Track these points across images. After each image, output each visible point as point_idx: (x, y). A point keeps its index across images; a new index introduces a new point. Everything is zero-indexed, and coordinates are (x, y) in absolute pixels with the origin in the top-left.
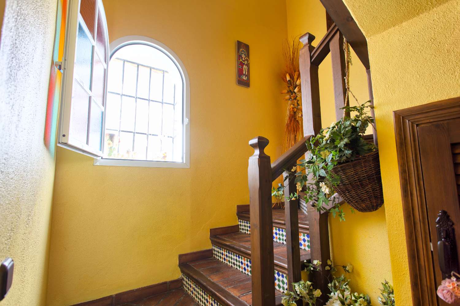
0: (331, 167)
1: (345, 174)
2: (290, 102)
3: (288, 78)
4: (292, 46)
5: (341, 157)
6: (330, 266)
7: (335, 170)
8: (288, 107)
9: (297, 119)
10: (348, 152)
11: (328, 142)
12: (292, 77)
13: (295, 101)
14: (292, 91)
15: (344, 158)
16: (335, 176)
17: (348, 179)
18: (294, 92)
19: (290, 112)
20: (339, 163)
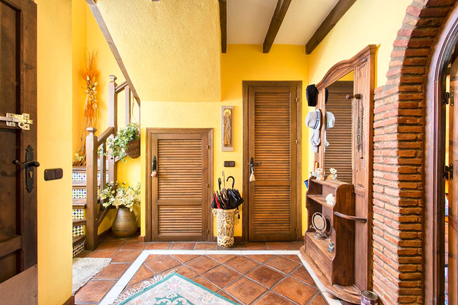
0: (126, 143)
1: (130, 145)
2: (88, 95)
3: (88, 79)
4: (92, 54)
5: (129, 140)
6: (117, 183)
7: (127, 145)
8: (86, 99)
9: (93, 108)
10: (132, 139)
11: (126, 134)
12: (91, 79)
13: (93, 96)
14: (91, 88)
15: (130, 140)
16: (127, 147)
17: (130, 147)
18: (92, 90)
19: (88, 102)
20: (129, 142)
